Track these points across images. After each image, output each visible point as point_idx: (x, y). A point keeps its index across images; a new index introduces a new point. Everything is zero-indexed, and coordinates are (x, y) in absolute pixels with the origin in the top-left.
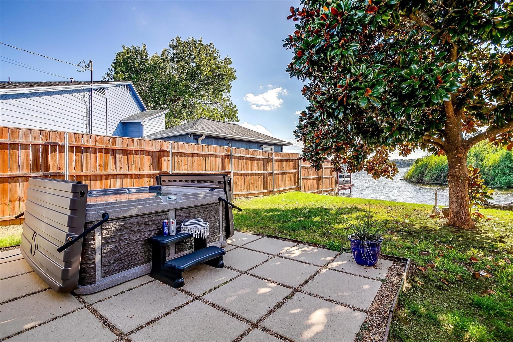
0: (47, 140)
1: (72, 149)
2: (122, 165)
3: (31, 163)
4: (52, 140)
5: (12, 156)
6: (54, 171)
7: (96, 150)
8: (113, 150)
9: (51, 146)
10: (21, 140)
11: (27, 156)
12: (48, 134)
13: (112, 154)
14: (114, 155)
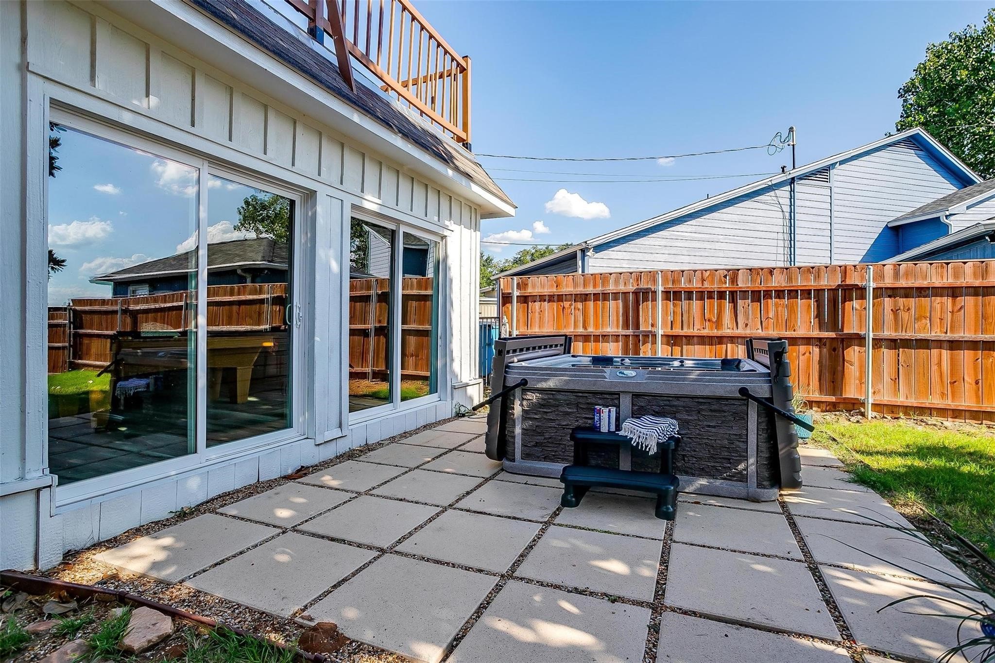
0: (638, 285)
1: (669, 295)
2: (748, 319)
3: (621, 318)
4: (643, 285)
5: (603, 308)
6: (646, 328)
7: (701, 295)
8: (733, 294)
9: (643, 292)
10: (611, 288)
11: (618, 308)
12: (639, 276)
13: (731, 301)
14: (733, 301)
